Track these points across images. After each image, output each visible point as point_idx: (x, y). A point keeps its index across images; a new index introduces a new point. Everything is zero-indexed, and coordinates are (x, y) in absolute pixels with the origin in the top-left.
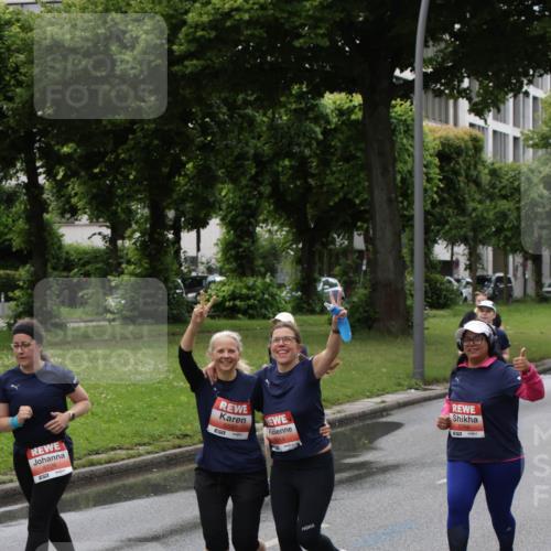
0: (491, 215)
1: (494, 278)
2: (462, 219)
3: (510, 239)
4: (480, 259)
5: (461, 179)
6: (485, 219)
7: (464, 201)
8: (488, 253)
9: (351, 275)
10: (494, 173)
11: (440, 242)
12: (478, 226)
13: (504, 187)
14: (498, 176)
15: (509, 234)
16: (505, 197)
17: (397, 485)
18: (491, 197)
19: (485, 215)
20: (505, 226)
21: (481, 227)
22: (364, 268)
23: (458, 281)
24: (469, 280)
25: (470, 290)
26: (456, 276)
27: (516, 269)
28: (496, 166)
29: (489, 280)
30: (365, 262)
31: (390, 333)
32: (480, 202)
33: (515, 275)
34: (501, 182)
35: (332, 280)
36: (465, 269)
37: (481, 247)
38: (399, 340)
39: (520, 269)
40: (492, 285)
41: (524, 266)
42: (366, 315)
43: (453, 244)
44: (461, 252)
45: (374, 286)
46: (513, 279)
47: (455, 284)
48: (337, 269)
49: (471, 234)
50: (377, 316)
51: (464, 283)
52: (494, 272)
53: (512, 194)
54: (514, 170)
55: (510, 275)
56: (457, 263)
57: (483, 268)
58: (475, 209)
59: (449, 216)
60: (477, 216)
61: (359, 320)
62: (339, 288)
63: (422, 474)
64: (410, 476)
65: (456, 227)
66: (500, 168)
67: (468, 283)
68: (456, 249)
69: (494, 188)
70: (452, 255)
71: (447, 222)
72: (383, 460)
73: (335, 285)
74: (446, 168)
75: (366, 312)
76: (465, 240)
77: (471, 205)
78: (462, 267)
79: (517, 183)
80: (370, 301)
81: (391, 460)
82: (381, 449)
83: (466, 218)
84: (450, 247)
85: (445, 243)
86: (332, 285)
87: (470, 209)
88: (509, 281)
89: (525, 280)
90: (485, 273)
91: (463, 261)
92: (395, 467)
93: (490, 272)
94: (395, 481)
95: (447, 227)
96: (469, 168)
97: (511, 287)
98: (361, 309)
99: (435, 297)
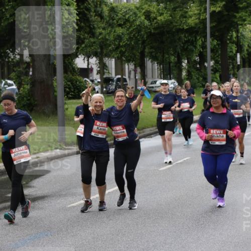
0: (112, 38)
1: (115, 79)
2: (92, 40)
3: (124, 52)
4: (107, 67)
5: (92, 14)
6: (107, 40)
7: (94, 28)
8: (111, 63)
9: (22, 78)
10: (113, 10)
11: (80, 56)
12: (104, 44)
13: (120, 19)
14: (115, 12)
15: (123, 50)
16: (120, 25)
17: (42, 209)
18: (111, 25)
19: (107, 37)
20: (121, 44)
21: (105, 45)
22: (31, 73)
23: (92, 81)
24: (99, 80)
25: (99, 86)
26: (91, 78)
27: (130, 73)
28: (114, 5)
29: (112, 80)
30: (31, 69)
31: (44, 113)
32: (104, 29)
33: (129, 77)
34: (117, 15)
35: (9, 82)
36: (97, 74)
37: (107, 59)
38: (50, 118)
39: (133, 73)
40: (115, 83)
41: (135, 71)
42: (28, 102)
43: (89, 57)
44: (94, 62)
45: (33, 83)
46: (128, 80)
47: (91, 82)
48: (13, 75)
49: (99, 50)
50: (36, 103)
51: (96, 82)
52: (116, 75)
53: (125, 23)
54: (126, 8)
55: (127, 77)
56: (92, 70)
57: (109, 72)
58: (101, 34)
59: (84, 38)
60: (102, 38)
61: (24, 106)
62: (14, 87)
63: (58, 201)
64: (51, 203)
65: (90, 46)
66: (117, 7)
67: (98, 82)
68: (90, 60)
69: (113, 20)
70: (88, 64)
71: (83, 42)
72: (34, 193)
73: (12, 85)
74: (82, 7)
75: (28, 100)
76: (96, 54)
77: (98, 31)
78: (95, 72)
79: (127, 16)
80: (31, 93)
81: (39, 193)
82: (34, 187)
83: (95, 40)
84: (86, 59)
85: (83, 56)
86: (10, 85)
87: (98, 34)
88: (125, 80)
89: (136, 80)
90: (110, 76)
91: (96, 68)
92: (42, 198)
93: (113, 75)
94: (40, 206)
95: (83, 46)
96: (96, 7)
97: (127, 84)
98: (25, 99)
99: (76, 91)
